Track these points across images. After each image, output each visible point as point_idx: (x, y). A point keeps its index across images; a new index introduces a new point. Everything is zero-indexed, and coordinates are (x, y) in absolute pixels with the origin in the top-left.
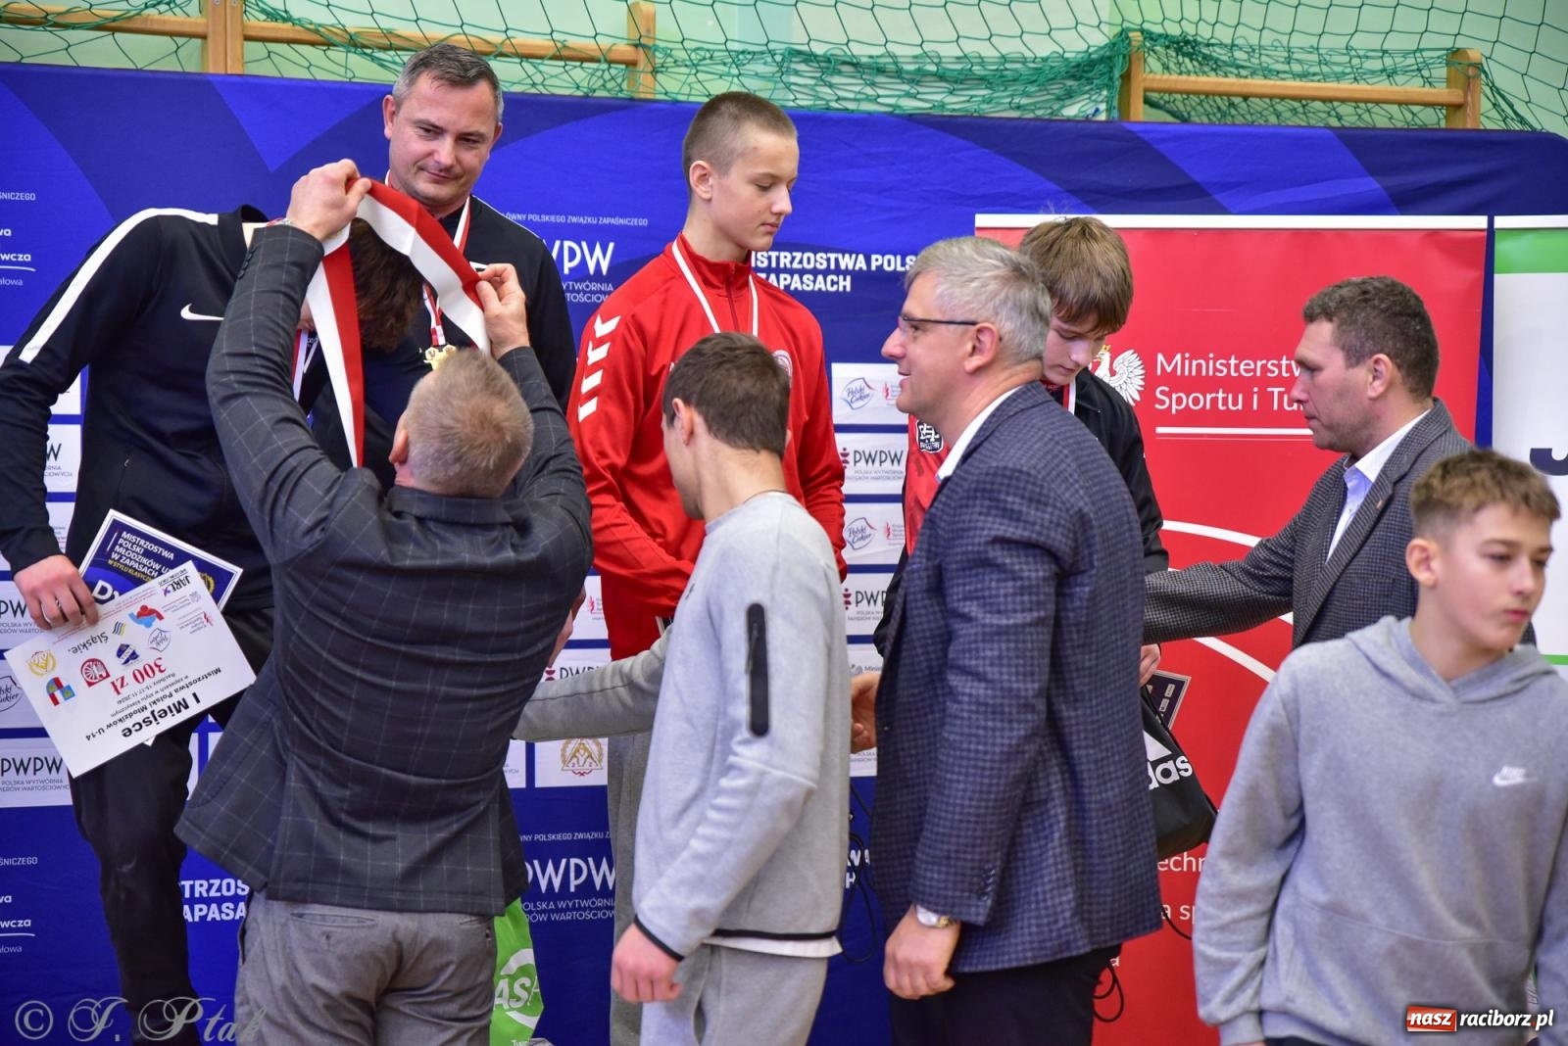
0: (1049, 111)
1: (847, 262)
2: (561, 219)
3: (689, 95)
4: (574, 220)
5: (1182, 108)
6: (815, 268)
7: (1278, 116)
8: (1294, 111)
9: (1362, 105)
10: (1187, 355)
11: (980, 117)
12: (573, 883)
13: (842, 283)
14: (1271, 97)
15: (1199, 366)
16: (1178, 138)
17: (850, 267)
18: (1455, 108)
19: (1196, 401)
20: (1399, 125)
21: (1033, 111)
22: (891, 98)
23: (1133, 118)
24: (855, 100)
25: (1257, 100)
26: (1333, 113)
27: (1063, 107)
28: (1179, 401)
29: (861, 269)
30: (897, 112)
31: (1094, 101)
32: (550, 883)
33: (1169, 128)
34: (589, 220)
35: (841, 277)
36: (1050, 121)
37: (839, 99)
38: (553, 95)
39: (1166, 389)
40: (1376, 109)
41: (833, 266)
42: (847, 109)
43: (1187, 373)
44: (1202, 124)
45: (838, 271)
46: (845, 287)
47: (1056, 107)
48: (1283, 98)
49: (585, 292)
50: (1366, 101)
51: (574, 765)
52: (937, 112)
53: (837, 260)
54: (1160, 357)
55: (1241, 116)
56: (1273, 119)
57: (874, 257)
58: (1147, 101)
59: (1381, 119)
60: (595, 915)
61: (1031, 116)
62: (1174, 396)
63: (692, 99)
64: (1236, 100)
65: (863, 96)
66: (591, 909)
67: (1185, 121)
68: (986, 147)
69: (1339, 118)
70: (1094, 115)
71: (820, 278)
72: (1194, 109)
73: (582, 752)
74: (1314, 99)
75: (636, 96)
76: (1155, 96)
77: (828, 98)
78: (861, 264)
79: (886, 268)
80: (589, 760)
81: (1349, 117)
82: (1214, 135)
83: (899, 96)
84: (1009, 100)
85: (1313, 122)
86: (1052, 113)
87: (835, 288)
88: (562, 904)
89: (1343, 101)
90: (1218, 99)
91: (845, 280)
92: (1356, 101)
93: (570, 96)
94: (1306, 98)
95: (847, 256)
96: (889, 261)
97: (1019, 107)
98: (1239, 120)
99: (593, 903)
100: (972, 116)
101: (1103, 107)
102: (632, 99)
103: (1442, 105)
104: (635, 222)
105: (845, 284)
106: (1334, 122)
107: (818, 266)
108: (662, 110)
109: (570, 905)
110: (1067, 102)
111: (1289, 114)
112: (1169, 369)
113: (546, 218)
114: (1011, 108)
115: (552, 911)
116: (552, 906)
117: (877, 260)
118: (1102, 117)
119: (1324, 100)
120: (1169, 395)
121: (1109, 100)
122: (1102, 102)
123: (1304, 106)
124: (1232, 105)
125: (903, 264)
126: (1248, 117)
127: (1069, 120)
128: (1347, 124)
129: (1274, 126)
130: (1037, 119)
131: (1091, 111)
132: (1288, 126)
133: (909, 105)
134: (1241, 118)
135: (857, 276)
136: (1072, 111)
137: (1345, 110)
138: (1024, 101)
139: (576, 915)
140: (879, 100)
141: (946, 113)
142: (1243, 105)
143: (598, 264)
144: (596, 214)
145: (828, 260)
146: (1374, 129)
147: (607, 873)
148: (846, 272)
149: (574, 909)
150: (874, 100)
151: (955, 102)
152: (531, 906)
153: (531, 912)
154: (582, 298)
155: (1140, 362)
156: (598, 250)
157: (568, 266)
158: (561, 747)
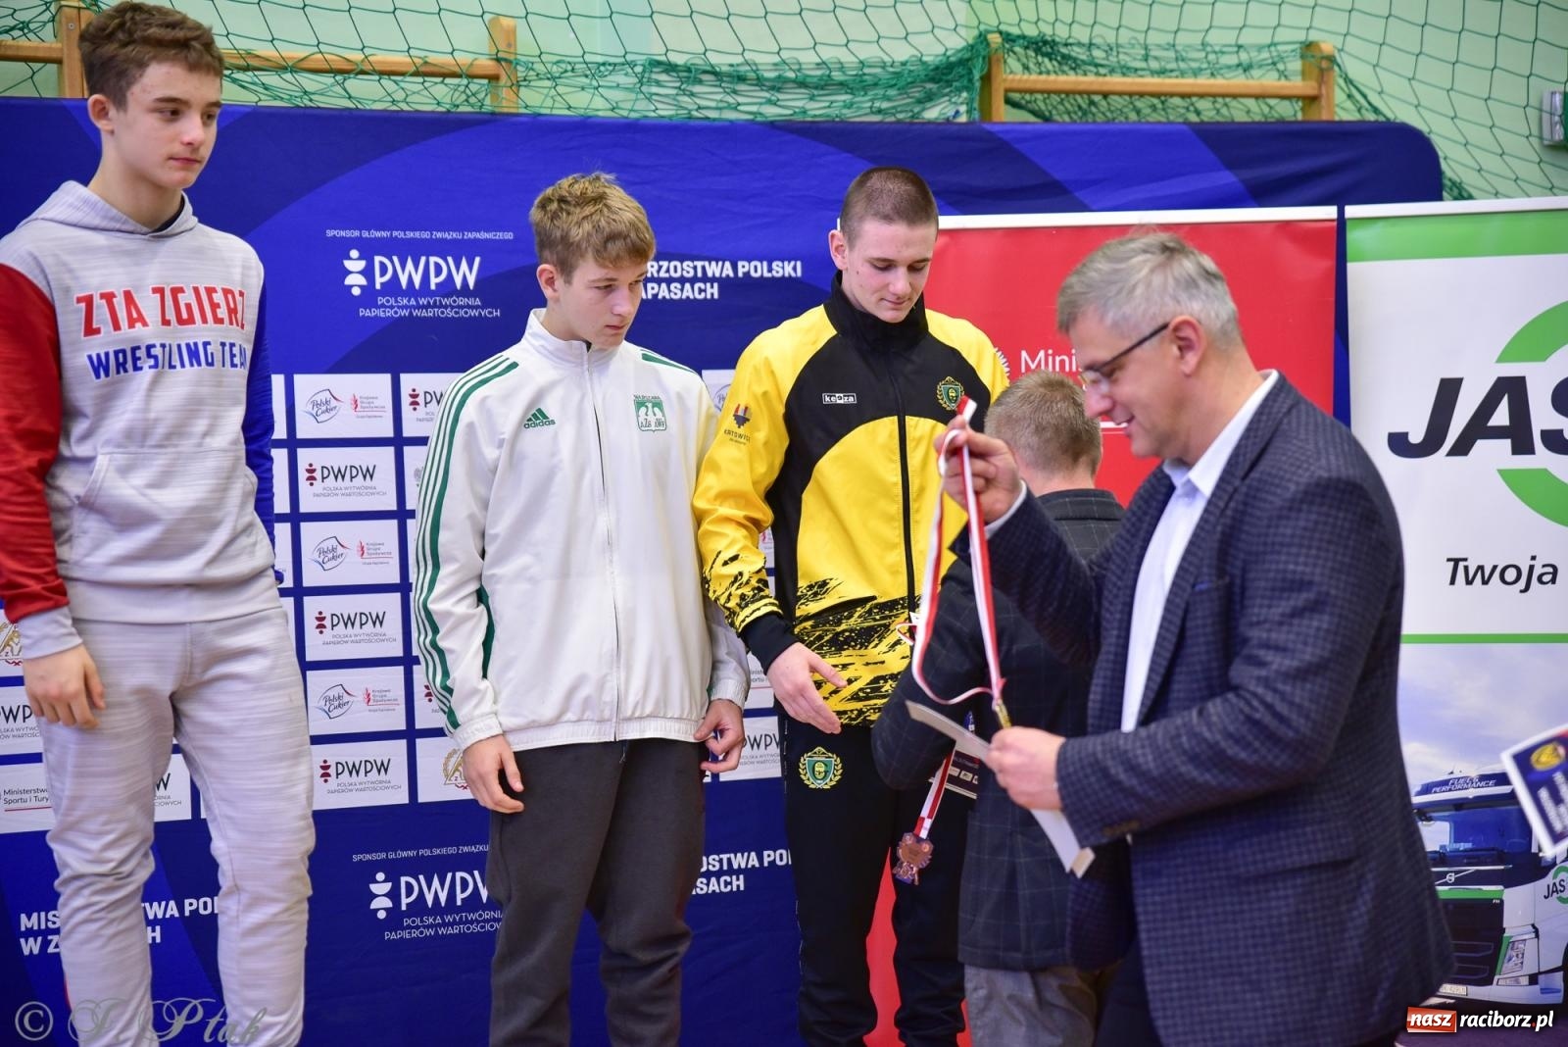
0: (910, 114)
1: (713, 269)
2: (426, 235)
3: (552, 108)
4: (439, 235)
5: (1043, 107)
6: (682, 276)
7: (1138, 112)
8: (1154, 108)
9: (1220, 100)
10: (1050, 352)
11: (842, 122)
12: (460, 897)
13: (709, 291)
14: (1131, 95)
15: (1062, 362)
16: (1038, 137)
17: (717, 275)
18: (1311, 100)
20: (1258, 118)
21: (894, 115)
22: (751, 106)
23: (995, 119)
24: (717, 108)
25: (1116, 98)
26: (1192, 108)
27: (924, 109)
29: (728, 276)
30: (759, 119)
31: (955, 103)
32: (436, 897)
33: (1028, 127)
34: (454, 235)
35: (708, 285)
36: (912, 124)
37: (700, 108)
38: (417, 111)
40: (1233, 103)
41: (700, 274)
42: (707, 118)
44: (1064, 122)
45: (705, 279)
46: (712, 294)
47: (916, 110)
48: (1142, 95)
49: (452, 307)
50: (1224, 96)
51: (456, 779)
52: (799, 118)
53: (704, 268)
54: (1024, 354)
55: (1102, 114)
56: (1133, 117)
57: (740, 264)
58: (1008, 101)
59: (1240, 113)
60: (481, 928)
61: (893, 119)
63: (555, 112)
64: (1096, 98)
65: (725, 105)
67: (1047, 120)
68: (848, 152)
69: (1198, 113)
70: (954, 117)
71: (688, 286)
72: (1055, 107)
74: (1172, 95)
75: (497, 110)
76: (1016, 96)
77: (690, 107)
78: (728, 271)
79: (753, 274)
81: (1208, 111)
82: (1075, 133)
83: (761, 104)
84: (869, 104)
85: (1172, 118)
86: (912, 117)
87: (703, 295)
88: (449, 918)
89: (1202, 96)
90: (1078, 98)
91: (712, 287)
92: (1214, 96)
93: (433, 112)
94: (1165, 95)
95: (713, 263)
96: (756, 267)
97: (880, 111)
98: (1100, 118)
99: (480, 915)
100: (833, 121)
101: (963, 109)
102: (493, 114)
103: (1298, 98)
104: (500, 235)
105: (713, 291)
106: (1193, 118)
107: (685, 274)
108: (522, 123)
109: (457, 918)
110: (928, 105)
111: (1147, 111)
113: (410, 235)
114: (872, 113)
115: (439, 925)
116: (439, 920)
117: (743, 267)
118: (963, 119)
119: (1183, 96)
121: (969, 103)
122: (962, 103)
123: (1163, 103)
124: (1092, 103)
125: (770, 270)
126: (1108, 114)
127: (929, 123)
128: (1206, 119)
129: (1134, 123)
130: (899, 122)
131: (951, 113)
132: (1148, 123)
133: (771, 112)
134: (1100, 115)
135: (724, 283)
136: (932, 114)
137: (1203, 105)
138: (885, 105)
139: (463, 929)
140: (739, 108)
141: (809, 119)
142: (1104, 103)
143: (465, 278)
144: (461, 229)
145: (695, 268)
146: (1233, 122)
148: (713, 280)
149: (461, 922)
150: (735, 108)
151: (817, 108)
152: (418, 921)
153: (417, 927)
154: (450, 313)
155: (1005, 360)
156: (464, 265)
157: (434, 281)
158: (443, 761)
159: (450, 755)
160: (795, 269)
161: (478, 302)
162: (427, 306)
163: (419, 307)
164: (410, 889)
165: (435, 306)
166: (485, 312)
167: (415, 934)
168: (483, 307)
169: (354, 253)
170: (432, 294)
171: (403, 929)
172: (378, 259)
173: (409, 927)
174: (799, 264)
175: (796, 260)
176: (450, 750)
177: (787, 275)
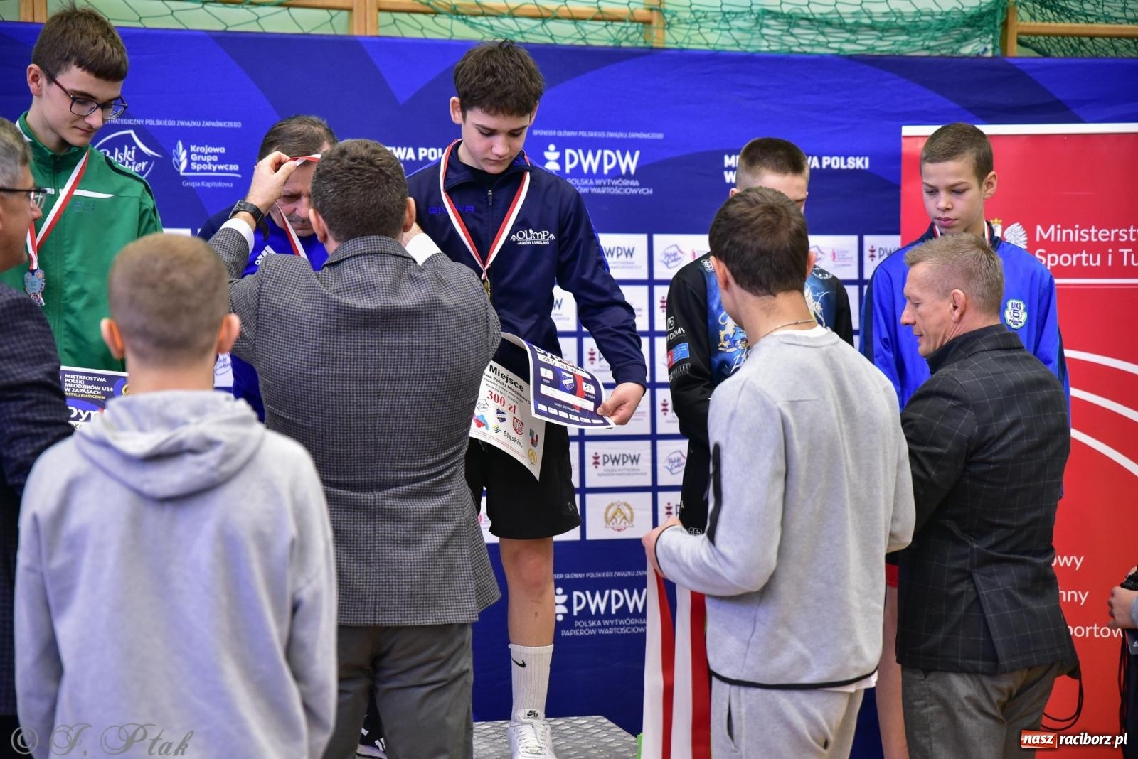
0: (950, 51)
2: (602, 135)
3: (693, 44)
4: (611, 135)
5: (1044, 46)
10: (1059, 226)
11: (901, 56)
12: (614, 608)
14: (1110, 37)
15: (1068, 234)
19: (1066, 260)
21: (939, 51)
22: (836, 44)
23: (1010, 54)
24: (810, 45)
25: (1100, 39)
27: (961, 47)
28: (1053, 260)
30: (841, 53)
31: (984, 42)
32: (598, 608)
33: (1035, 61)
34: (622, 135)
36: (950, 57)
37: (799, 45)
39: (1043, 251)
42: (805, 52)
43: (1058, 239)
44: (1061, 58)
47: (955, 47)
48: (1118, 37)
49: (619, 187)
51: (613, 524)
52: (869, 53)
54: (1039, 228)
55: (1091, 51)
56: (1113, 53)
57: (824, 158)
58: (1019, 42)
60: (629, 630)
61: (937, 54)
62: (1049, 256)
63: (695, 47)
64: (1085, 40)
65: (816, 43)
66: (626, 626)
67: (1047, 56)
68: (905, 78)
70: (983, 53)
72: (1053, 47)
73: (619, 514)
76: (1025, 38)
77: (791, 44)
78: (816, 163)
79: (833, 166)
80: (624, 520)
82: (1067, 65)
83: (843, 42)
84: (921, 43)
86: (952, 52)
88: (606, 623)
90: (1071, 39)
93: (605, 46)
96: (835, 162)
97: (929, 48)
98: (1089, 54)
99: (628, 622)
100: (894, 55)
101: (989, 47)
104: (654, 136)
108: (673, 56)
109: (612, 623)
110: (964, 43)
112: (1045, 237)
113: (591, 134)
114: (923, 49)
115: (599, 627)
116: (599, 624)
117: (826, 161)
118: (989, 54)
120: (1045, 255)
121: (993, 42)
122: (989, 43)
124: (1081, 43)
125: (846, 163)
127: (965, 57)
129: (1113, 58)
130: (941, 57)
131: (980, 50)
133: (850, 48)
134: (1087, 52)
136: (967, 50)
138: (933, 43)
139: (616, 630)
140: (829, 45)
141: (877, 54)
142: (1091, 43)
143: (628, 167)
144: (627, 131)
147: (638, 601)
149: (614, 626)
150: (825, 45)
151: (883, 46)
152: (585, 624)
153: (584, 628)
154: (617, 191)
155: (1024, 232)
156: (628, 155)
157: (607, 168)
158: (604, 510)
159: (609, 507)
160: (864, 163)
161: (637, 183)
162: (601, 186)
163: (595, 186)
164: (579, 600)
165: (607, 185)
166: (642, 191)
167: (583, 632)
168: (640, 187)
169: (552, 147)
170: (605, 177)
171: (574, 628)
172: (568, 152)
173: (578, 627)
174: (867, 160)
175: (865, 156)
176: (610, 503)
177: (858, 167)
